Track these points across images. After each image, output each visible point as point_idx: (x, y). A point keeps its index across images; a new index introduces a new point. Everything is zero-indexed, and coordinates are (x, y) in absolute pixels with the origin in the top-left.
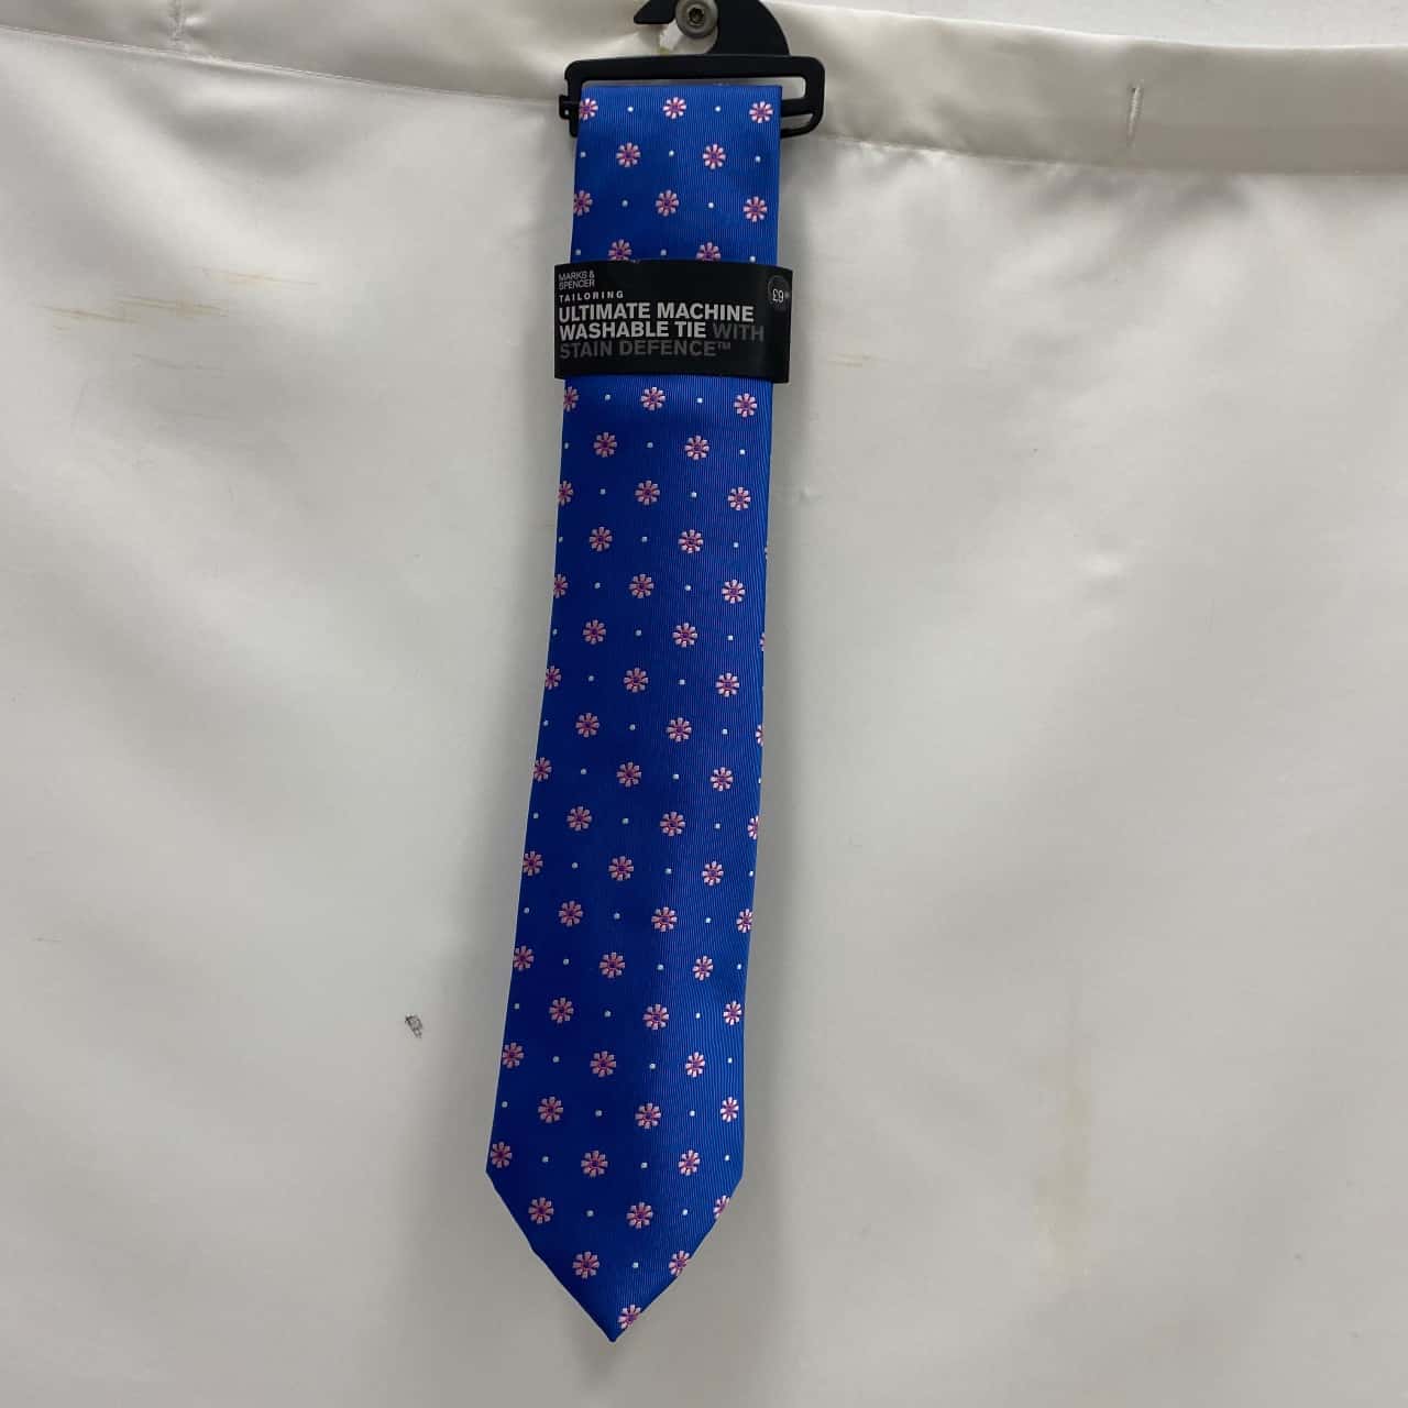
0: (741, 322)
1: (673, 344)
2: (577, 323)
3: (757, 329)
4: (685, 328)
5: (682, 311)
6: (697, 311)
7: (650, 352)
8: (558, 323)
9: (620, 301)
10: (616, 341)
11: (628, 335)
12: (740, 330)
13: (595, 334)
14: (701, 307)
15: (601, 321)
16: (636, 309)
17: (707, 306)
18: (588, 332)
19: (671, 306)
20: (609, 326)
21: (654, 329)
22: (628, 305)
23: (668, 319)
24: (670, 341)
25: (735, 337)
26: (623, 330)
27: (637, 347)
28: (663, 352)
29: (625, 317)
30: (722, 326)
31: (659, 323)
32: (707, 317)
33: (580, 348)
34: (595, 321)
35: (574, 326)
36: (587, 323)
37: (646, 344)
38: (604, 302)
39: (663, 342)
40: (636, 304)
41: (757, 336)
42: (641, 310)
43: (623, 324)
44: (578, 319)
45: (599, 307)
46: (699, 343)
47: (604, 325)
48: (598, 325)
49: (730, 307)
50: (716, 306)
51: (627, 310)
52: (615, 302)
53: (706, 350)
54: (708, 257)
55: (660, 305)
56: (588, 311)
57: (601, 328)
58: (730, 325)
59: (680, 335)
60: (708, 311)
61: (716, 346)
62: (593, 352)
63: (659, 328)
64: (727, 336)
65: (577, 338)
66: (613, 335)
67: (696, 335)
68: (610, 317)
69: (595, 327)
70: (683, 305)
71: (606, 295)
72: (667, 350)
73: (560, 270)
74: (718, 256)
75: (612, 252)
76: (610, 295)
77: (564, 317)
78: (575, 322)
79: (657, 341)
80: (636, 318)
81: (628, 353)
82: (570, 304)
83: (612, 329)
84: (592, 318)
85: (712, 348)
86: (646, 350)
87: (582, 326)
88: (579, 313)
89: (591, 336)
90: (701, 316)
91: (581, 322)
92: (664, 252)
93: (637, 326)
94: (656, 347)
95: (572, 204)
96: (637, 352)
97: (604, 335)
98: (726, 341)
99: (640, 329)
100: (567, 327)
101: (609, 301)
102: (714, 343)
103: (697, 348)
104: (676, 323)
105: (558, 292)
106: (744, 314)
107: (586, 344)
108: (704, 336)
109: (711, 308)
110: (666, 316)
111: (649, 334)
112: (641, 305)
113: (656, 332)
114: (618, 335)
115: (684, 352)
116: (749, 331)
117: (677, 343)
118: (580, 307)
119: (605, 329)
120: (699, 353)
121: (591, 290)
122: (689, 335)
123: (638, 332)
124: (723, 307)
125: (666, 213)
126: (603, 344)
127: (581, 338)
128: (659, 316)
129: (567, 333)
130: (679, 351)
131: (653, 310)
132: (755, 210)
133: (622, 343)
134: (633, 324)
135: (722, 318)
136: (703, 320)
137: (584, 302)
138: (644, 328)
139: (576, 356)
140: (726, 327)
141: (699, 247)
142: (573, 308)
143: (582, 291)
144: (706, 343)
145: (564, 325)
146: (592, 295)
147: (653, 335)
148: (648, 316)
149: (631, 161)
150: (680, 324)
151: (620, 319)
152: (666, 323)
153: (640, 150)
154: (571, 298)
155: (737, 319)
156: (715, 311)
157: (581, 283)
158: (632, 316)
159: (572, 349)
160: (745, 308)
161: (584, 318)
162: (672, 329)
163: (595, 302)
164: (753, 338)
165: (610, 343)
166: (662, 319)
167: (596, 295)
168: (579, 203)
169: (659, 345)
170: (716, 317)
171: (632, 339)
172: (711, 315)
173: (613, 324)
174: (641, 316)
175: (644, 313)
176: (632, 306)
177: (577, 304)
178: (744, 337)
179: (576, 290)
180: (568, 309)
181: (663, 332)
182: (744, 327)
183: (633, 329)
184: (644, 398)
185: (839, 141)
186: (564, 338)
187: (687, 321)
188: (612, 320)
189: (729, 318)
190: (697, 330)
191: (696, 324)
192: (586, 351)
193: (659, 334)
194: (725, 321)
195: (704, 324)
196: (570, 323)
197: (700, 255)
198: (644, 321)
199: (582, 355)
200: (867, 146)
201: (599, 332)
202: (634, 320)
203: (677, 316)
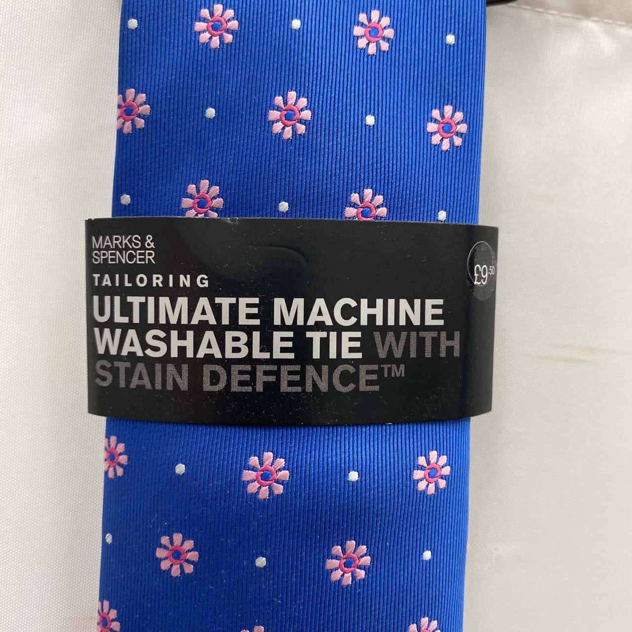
0: (423, 327)
1: (302, 373)
2: (125, 328)
3: (450, 337)
4: (325, 343)
5: (320, 313)
6: (347, 312)
7: (260, 388)
8: (92, 323)
9: (204, 292)
10: (196, 365)
11: (218, 355)
12: (421, 342)
13: (156, 349)
14: (353, 304)
15: (167, 327)
16: (234, 309)
17: (364, 302)
18: (144, 346)
19: (299, 303)
20: (182, 337)
21: (266, 345)
22: (218, 300)
23: (294, 327)
24: (297, 368)
25: (413, 354)
26: (209, 345)
27: (236, 378)
28: (284, 387)
29: (213, 321)
30: (390, 336)
31: (277, 335)
32: (364, 322)
33: (129, 373)
34: (157, 325)
35: (118, 332)
36: (142, 328)
37: (253, 374)
38: (174, 294)
39: (285, 369)
40: (233, 300)
41: (450, 349)
42: (243, 311)
43: (209, 335)
44: (125, 320)
45: (165, 301)
46: (352, 369)
47: (174, 334)
48: (162, 334)
49: (404, 303)
50: (380, 302)
51: (217, 310)
52: (193, 295)
53: (362, 382)
54: (364, 214)
55: (279, 303)
56: (143, 307)
57: (167, 340)
58: (404, 334)
59: (316, 354)
60: (365, 311)
61: (380, 372)
62: (152, 381)
63: (277, 344)
64: (398, 354)
65: (124, 353)
66: (190, 354)
67: (345, 355)
68: (184, 321)
69: (156, 337)
70: (320, 303)
71: (176, 281)
72: (291, 383)
73: (94, 228)
74: (383, 211)
75: (187, 202)
76: (185, 281)
77: (102, 313)
78: (120, 325)
79: (273, 368)
80: (234, 325)
81: (216, 388)
82: (112, 291)
83: (189, 343)
84: (151, 320)
85: (374, 377)
86: (252, 382)
87: (132, 334)
88: (126, 309)
89: (149, 352)
90: (353, 320)
91: (131, 325)
92: (284, 206)
93: (236, 339)
94: (272, 378)
95: (115, 112)
96: (235, 388)
97: (174, 354)
98: (398, 362)
99: (240, 345)
100: (107, 331)
101: (184, 292)
102: (375, 367)
103: (346, 378)
104: (309, 334)
105: (92, 268)
106: (429, 312)
107: (140, 367)
108: (359, 356)
109: (372, 305)
110: (289, 321)
111: (257, 354)
112: (243, 301)
113: (271, 350)
114: (200, 355)
115: (323, 386)
116: (436, 342)
117: (310, 370)
118: (130, 299)
119: (175, 343)
120: (352, 386)
121: (149, 270)
122: (333, 355)
123: (236, 350)
124: (391, 302)
125: (288, 134)
126: (171, 368)
127: (132, 355)
128: (277, 321)
129: (108, 342)
130: (315, 385)
131: (265, 312)
132: (447, 128)
133: (207, 369)
134: (229, 335)
135: (391, 322)
136: (356, 327)
137: (136, 291)
138: (249, 344)
139: (122, 384)
140: (398, 340)
141: (348, 196)
142: (117, 299)
143: (133, 270)
144: (363, 368)
145: (102, 326)
146: (150, 280)
147: (266, 355)
148: (257, 322)
149: (221, 37)
150: (316, 337)
151: (203, 326)
152: (290, 334)
153: (236, 17)
154: (113, 280)
155: (416, 321)
156: (378, 311)
157: (131, 257)
158: (225, 321)
159: (115, 371)
160: (429, 303)
161: (136, 319)
162: (301, 345)
163: (157, 293)
164: (443, 354)
165: (185, 367)
166: (283, 327)
167: (157, 280)
168: (126, 111)
169: (277, 374)
170: (379, 322)
171: (227, 364)
172: (372, 318)
173: (190, 334)
174: (243, 321)
175: (249, 316)
176: (225, 302)
177: (124, 292)
178: (428, 354)
179: (122, 269)
180: (107, 299)
181: (283, 350)
182: (428, 336)
183: (229, 344)
184: (248, 475)
185: (552, 17)
186: (101, 350)
187: (328, 329)
188: (189, 327)
189: (402, 322)
190: (346, 344)
191: (346, 335)
192: (140, 379)
193: (277, 355)
194: (397, 328)
195: (358, 334)
196: (111, 324)
197: (350, 212)
198: (249, 330)
199: (133, 385)
200: (591, 26)
201: (163, 346)
202: (229, 328)
203: (311, 322)
